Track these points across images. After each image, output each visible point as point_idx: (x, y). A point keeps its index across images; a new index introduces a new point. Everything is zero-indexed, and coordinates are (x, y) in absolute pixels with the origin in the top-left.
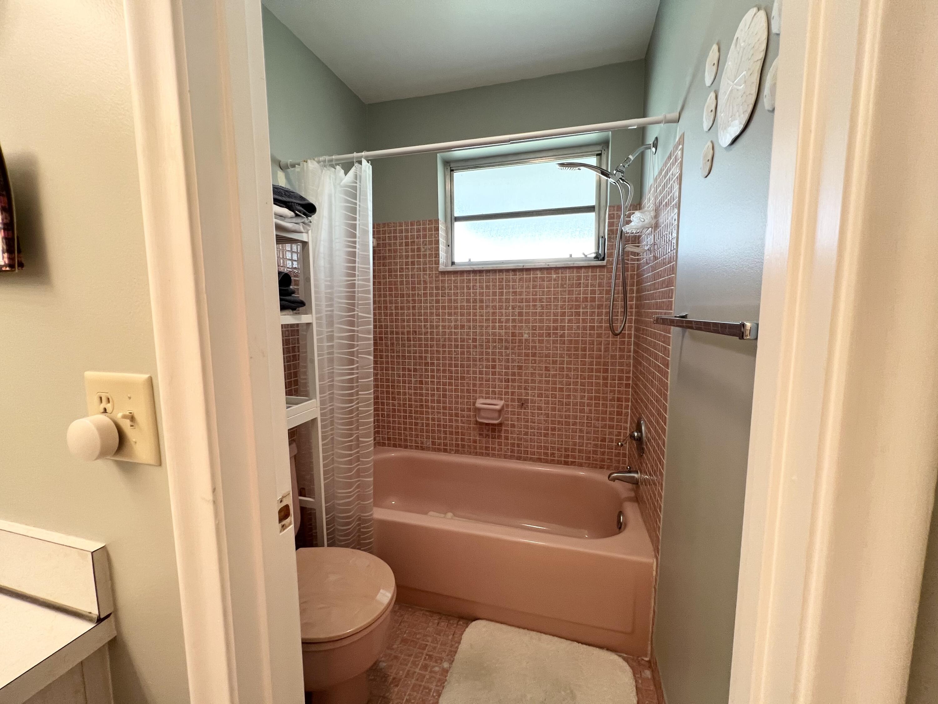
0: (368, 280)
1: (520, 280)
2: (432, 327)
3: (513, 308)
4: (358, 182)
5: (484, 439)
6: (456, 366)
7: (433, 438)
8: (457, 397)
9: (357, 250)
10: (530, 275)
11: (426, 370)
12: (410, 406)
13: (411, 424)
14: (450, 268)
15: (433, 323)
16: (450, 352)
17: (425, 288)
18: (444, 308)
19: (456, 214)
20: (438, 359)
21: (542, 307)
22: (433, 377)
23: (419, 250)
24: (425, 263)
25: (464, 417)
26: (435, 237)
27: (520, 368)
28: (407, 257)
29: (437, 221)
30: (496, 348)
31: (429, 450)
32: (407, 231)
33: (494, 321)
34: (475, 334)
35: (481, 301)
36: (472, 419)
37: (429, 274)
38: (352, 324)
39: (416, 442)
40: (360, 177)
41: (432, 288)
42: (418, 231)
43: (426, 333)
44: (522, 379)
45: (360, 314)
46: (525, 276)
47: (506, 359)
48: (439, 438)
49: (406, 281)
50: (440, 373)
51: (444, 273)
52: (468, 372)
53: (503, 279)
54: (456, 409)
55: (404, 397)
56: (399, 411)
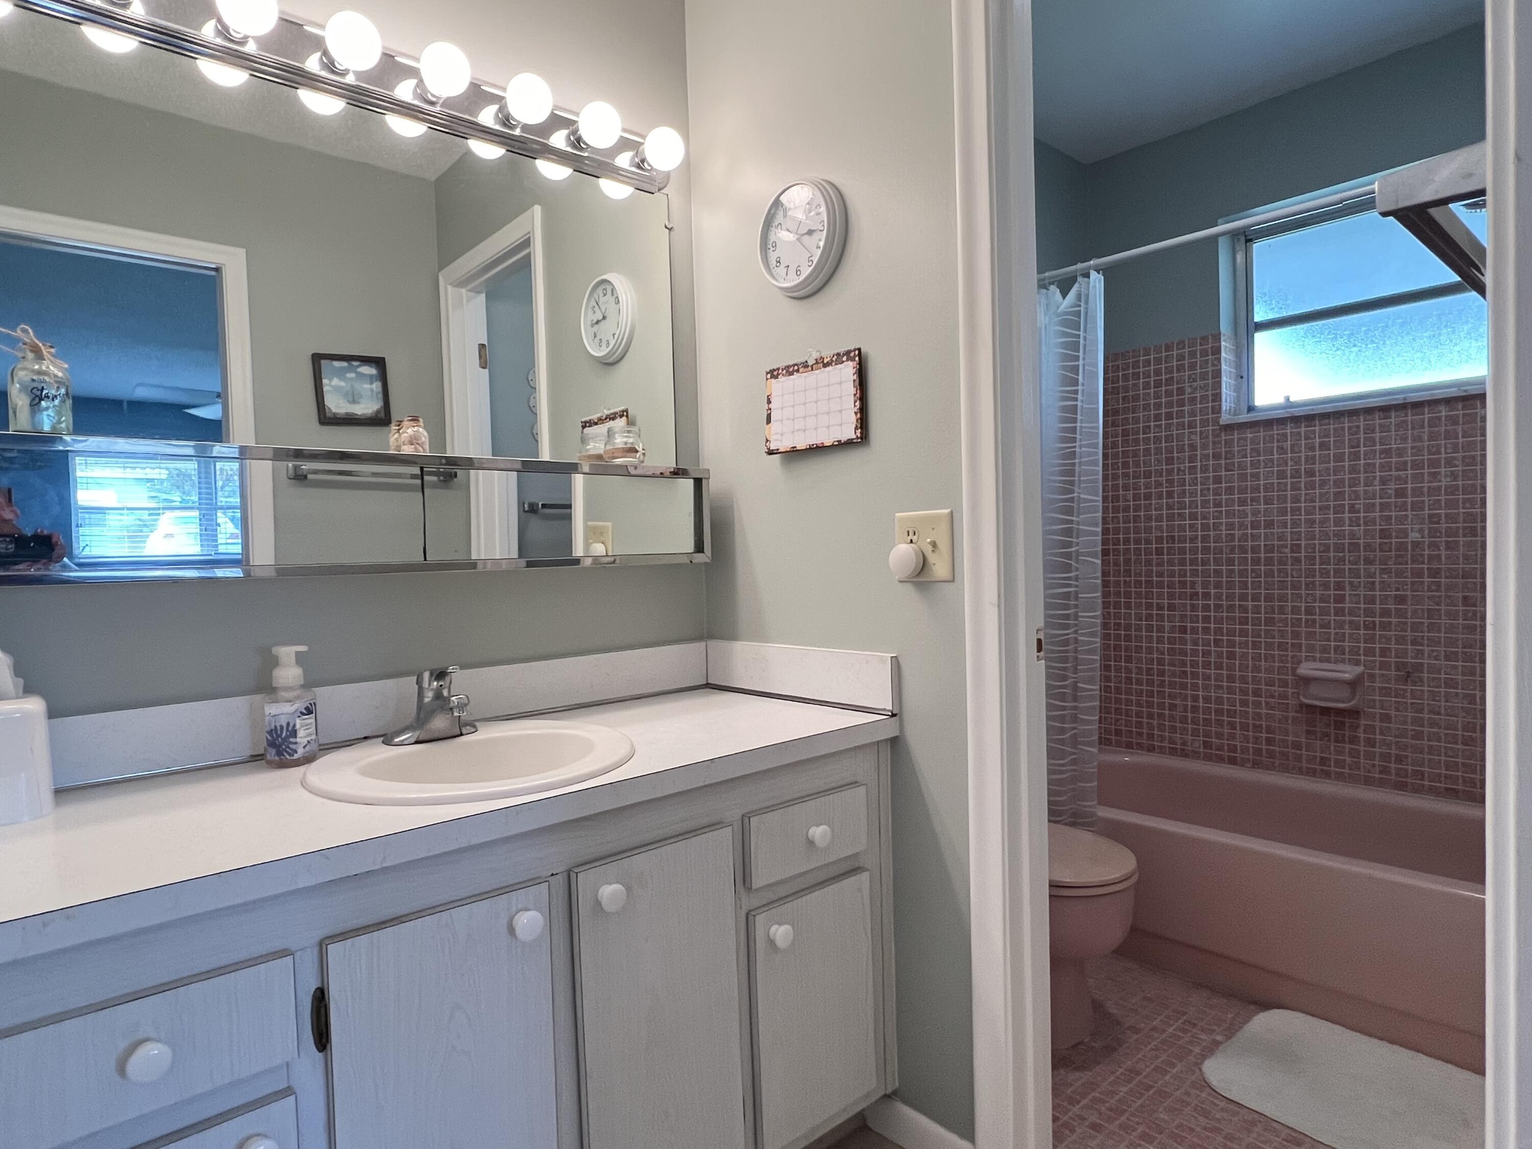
0: (1095, 446)
1: (1399, 426)
2: (1205, 527)
3: (1383, 481)
4: (1082, 304)
5: (1319, 742)
6: (1256, 598)
7: (1207, 735)
8: (1256, 658)
9: (1079, 403)
10: (1423, 414)
11: (1194, 608)
12: (1161, 673)
13: (1161, 706)
14: (1244, 417)
15: (1209, 519)
16: (1243, 573)
17: (1192, 459)
18: (1230, 490)
19: (1258, 318)
20: (1218, 585)
21: (1454, 476)
22: (1207, 619)
23: (1181, 391)
24: (1193, 413)
25: (1273, 697)
26: (1213, 365)
27: (1401, 600)
28: (1158, 406)
29: (1217, 337)
30: (1345, 560)
31: (1198, 758)
32: (1158, 361)
33: (1339, 510)
34: (1296, 537)
35: (1311, 473)
36: (1292, 702)
37: (1201, 432)
38: (1069, 511)
39: (1172, 741)
40: (1087, 296)
41: (1206, 457)
42: (1181, 358)
43: (1193, 539)
44: (1406, 623)
45: (1082, 496)
46: (1410, 418)
47: (1368, 582)
48: (1219, 736)
49: (1156, 449)
50: (1222, 612)
51: (1229, 428)
52: (1282, 610)
53: (1358, 427)
54: (1256, 681)
55: (1148, 656)
56: (1139, 682)
